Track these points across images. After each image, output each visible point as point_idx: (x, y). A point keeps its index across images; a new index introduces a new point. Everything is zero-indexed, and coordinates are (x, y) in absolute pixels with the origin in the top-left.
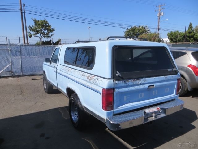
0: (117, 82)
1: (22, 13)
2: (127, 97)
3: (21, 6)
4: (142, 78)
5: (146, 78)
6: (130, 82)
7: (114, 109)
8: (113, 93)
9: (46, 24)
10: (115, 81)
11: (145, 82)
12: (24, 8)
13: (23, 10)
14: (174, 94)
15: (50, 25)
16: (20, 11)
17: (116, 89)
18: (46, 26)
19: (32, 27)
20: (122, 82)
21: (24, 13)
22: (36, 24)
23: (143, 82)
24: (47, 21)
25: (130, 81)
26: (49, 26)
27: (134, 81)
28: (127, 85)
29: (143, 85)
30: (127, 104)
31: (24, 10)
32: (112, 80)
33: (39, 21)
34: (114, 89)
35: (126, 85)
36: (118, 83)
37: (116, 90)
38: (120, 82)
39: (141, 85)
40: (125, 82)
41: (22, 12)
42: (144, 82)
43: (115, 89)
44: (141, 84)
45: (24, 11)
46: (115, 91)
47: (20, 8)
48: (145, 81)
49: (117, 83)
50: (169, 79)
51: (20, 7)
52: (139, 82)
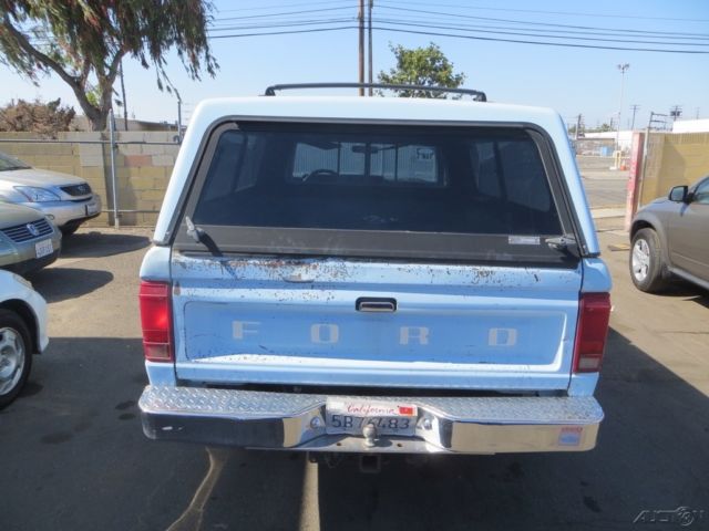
0: (183, 259)
1: (362, 29)
2: (244, 327)
3: (362, 6)
4: (324, 257)
5: (348, 264)
6: (253, 269)
7: (177, 359)
8: (169, 301)
9: (433, 60)
10: (177, 254)
11: (340, 279)
12: (370, 14)
13: (366, 20)
14: (557, 365)
15: (449, 63)
16: (358, 24)
17: (184, 287)
18: (435, 70)
19: (391, 77)
20: (208, 261)
21: (370, 29)
22: (402, 64)
23: (325, 278)
24: (438, 52)
25: (252, 262)
26: (445, 67)
27: (275, 266)
28: (237, 279)
29: (326, 291)
30: (248, 356)
31: (370, 18)
32: (168, 250)
33: (412, 52)
34: (174, 283)
35: (227, 275)
36: (192, 263)
37: (184, 291)
38: (199, 261)
39: (312, 287)
40: (223, 263)
41: (364, 25)
42: (333, 280)
43: (178, 285)
44: (311, 284)
45: (370, 22)
46: (178, 293)
47: (357, 16)
48: (336, 275)
49: (183, 265)
50: (506, 284)
51: (358, 10)
52: (304, 273)
